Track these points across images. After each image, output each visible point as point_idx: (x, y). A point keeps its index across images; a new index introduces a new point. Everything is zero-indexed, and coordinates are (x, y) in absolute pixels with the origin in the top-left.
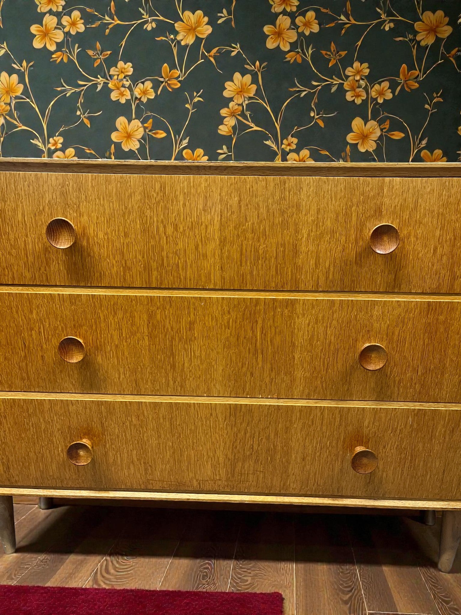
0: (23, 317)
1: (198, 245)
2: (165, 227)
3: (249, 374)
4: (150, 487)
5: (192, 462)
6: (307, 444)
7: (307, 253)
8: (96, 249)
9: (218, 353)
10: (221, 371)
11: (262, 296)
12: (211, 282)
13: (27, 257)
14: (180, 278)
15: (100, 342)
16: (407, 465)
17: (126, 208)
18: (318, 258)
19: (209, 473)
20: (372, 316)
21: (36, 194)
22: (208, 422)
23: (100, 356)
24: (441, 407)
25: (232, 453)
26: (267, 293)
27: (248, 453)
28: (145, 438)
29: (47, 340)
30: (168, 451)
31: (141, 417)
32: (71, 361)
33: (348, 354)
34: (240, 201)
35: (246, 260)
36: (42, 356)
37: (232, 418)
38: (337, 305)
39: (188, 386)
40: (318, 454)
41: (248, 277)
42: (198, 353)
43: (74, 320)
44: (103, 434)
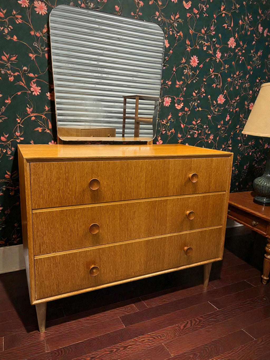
0: (71, 219)
1: (138, 184)
2: (127, 178)
3: (153, 228)
4: (116, 279)
5: (133, 265)
6: (170, 249)
7: (171, 183)
8: (103, 188)
9: (143, 222)
10: (144, 228)
11: (157, 199)
12: (141, 196)
13: (76, 194)
14: (132, 196)
15: (102, 224)
16: (198, 250)
17: (115, 173)
18: (174, 185)
19: (138, 268)
20: (189, 202)
21: (82, 169)
22: (139, 248)
23: (101, 230)
24: (207, 229)
25: (146, 259)
26: (159, 198)
27: (152, 257)
28: (116, 260)
29: (80, 227)
30: (124, 263)
31: (115, 252)
32: (94, 233)
33: (182, 216)
34: (152, 168)
35: (153, 188)
36: (78, 234)
37: (147, 245)
38: (179, 199)
39: (132, 236)
40: (173, 253)
41: (154, 193)
42: (136, 223)
43: (92, 217)
44: (100, 262)
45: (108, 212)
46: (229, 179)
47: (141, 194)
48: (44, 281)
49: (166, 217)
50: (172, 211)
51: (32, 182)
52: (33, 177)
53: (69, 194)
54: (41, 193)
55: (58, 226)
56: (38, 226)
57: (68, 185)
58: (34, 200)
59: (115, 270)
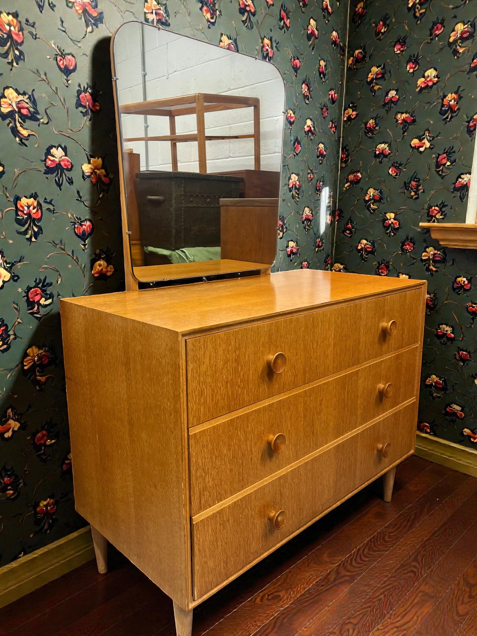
1: (325, 351)
2: (313, 344)
3: (342, 422)
4: (301, 525)
5: (320, 493)
6: (362, 453)
7: (363, 342)
9: (331, 415)
10: (332, 426)
11: (348, 372)
13: (248, 386)
14: (318, 372)
17: (298, 337)
18: (366, 344)
19: (326, 497)
21: (257, 339)
22: (327, 462)
25: (336, 477)
27: (342, 473)
28: (301, 491)
30: (310, 494)
31: (299, 477)
33: (374, 393)
34: (341, 320)
35: (342, 354)
36: (251, 458)
38: (371, 367)
40: (366, 457)
43: (270, 423)
44: (281, 501)
45: (289, 409)
46: (422, 322)
47: (329, 367)
48: (206, 562)
49: (357, 400)
50: (364, 388)
51: (189, 376)
52: (190, 367)
53: (239, 387)
54: (202, 395)
55: (225, 452)
56: (198, 459)
57: (238, 371)
58: (192, 409)
59: (299, 509)
